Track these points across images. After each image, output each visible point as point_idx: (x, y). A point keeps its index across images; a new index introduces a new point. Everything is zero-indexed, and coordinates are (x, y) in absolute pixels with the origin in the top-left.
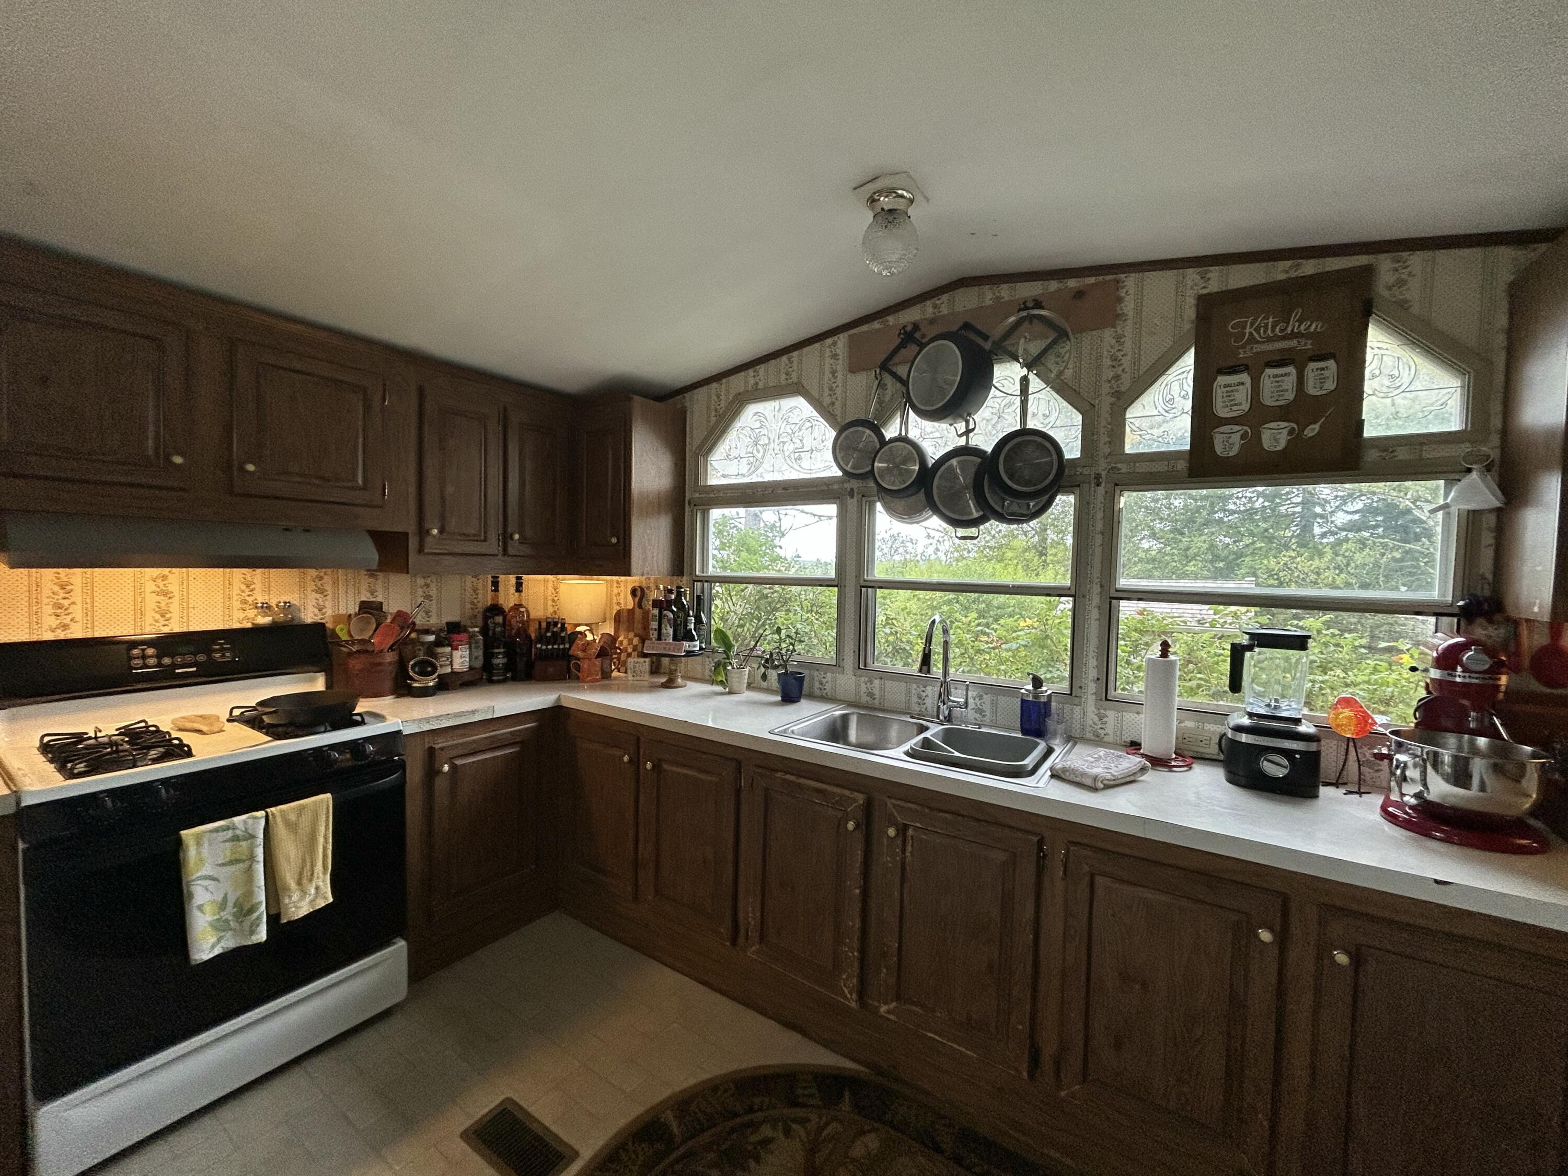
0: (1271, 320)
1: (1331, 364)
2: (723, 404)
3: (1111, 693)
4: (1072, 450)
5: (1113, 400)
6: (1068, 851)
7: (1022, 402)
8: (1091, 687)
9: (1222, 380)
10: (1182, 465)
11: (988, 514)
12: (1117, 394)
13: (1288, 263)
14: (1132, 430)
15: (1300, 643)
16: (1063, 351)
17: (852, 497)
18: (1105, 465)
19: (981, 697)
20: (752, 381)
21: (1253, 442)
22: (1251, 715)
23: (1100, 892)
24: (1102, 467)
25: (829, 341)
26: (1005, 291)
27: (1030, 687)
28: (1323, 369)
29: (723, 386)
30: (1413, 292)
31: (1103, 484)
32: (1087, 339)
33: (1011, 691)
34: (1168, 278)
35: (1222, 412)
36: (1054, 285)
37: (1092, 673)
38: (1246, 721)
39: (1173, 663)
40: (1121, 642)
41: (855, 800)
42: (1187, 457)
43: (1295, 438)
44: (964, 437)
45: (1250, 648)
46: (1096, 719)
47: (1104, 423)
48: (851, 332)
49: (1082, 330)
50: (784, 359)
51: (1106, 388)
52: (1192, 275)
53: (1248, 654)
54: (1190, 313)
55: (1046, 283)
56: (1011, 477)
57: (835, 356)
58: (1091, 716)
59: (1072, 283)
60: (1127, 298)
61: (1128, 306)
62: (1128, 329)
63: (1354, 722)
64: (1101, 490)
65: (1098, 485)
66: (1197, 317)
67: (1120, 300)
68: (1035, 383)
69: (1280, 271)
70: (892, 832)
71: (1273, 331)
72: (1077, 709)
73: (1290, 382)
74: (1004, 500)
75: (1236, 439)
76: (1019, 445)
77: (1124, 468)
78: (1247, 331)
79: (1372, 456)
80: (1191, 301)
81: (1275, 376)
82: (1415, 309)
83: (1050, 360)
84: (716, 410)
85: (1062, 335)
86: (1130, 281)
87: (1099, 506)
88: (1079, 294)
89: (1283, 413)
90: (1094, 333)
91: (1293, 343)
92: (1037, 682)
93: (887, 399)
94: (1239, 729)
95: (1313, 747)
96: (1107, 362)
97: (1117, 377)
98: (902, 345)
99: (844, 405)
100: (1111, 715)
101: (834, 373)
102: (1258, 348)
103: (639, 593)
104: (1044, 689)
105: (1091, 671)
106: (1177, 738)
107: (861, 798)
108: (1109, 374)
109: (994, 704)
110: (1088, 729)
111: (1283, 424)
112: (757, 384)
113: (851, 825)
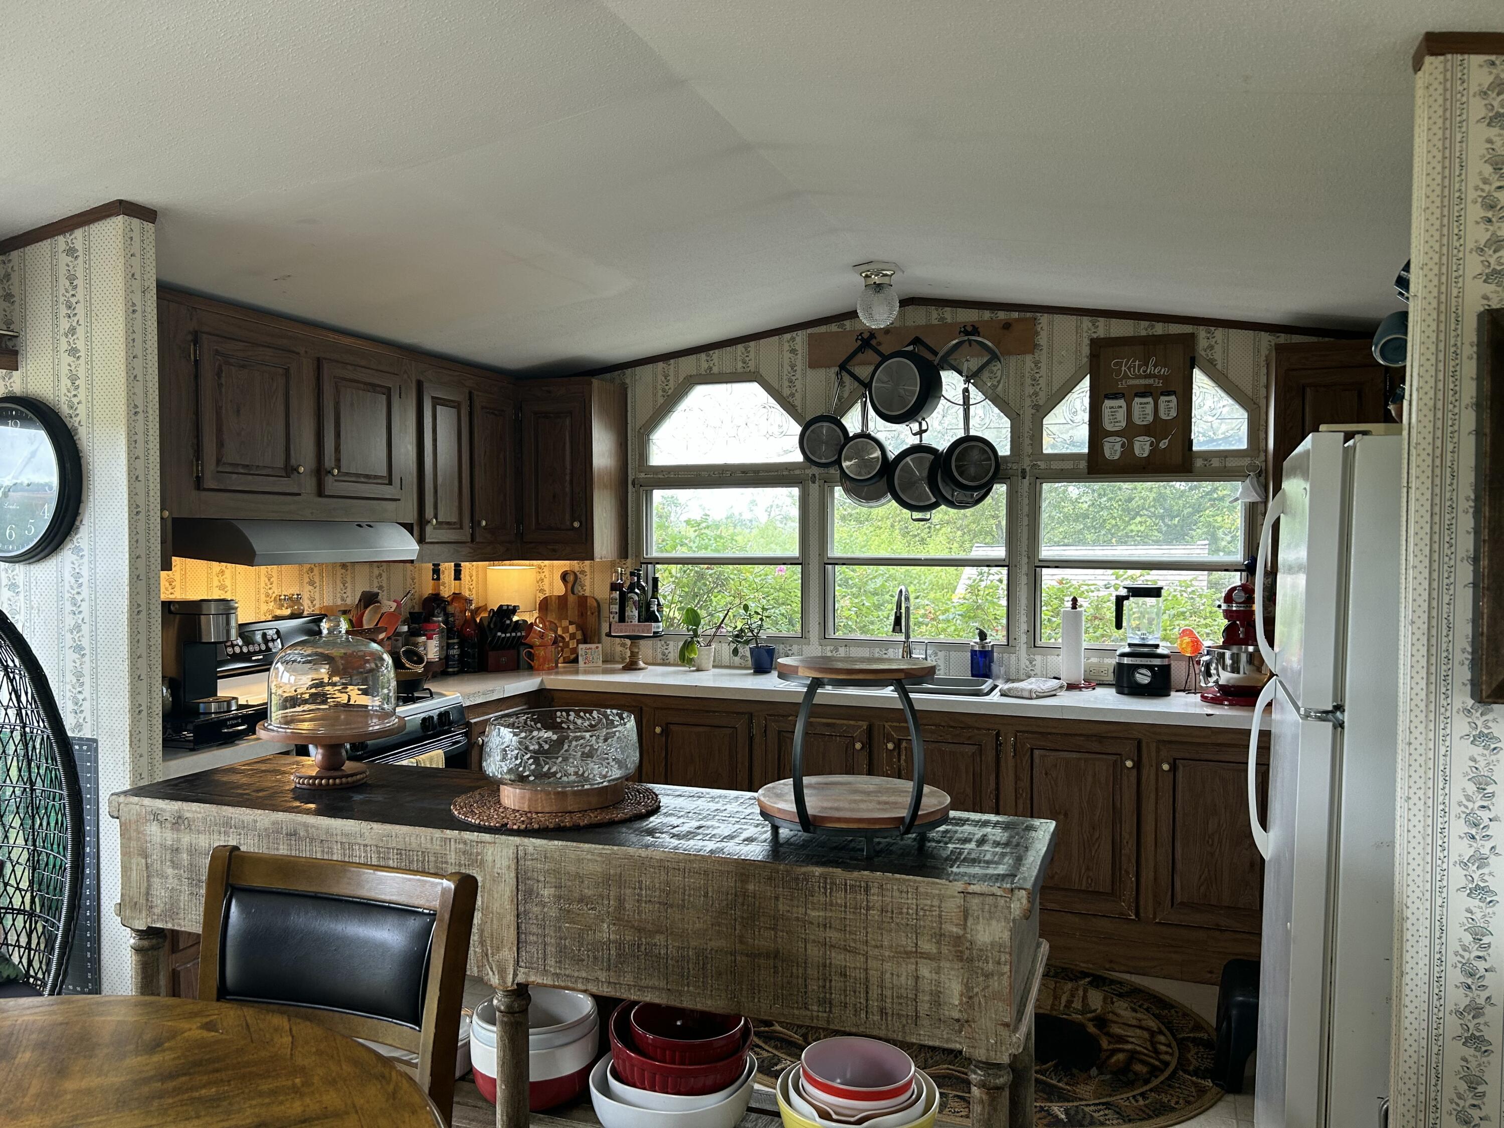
0: (1137, 363)
1: (1173, 398)
2: (672, 384)
3: (1038, 643)
4: (1004, 449)
5: (1034, 411)
6: (1016, 738)
7: (965, 410)
8: (1023, 638)
9: (1108, 403)
10: (1083, 465)
11: (940, 501)
12: (1037, 407)
13: (1147, 323)
14: (1048, 434)
15: (1155, 592)
16: (995, 369)
17: (814, 482)
18: (1029, 463)
19: (936, 654)
20: (705, 365)
21: (1128, 449)
22: (1130, 645)
23: (1037, 760)
24: (1026, 463)
25: (787, 336)
26: (948, 314)
27: (978, 640)
28: (1169, 402)
29: (672, 367)
30: (1218, 355)
31: (1027, 478)
32: (1013, 360)
33: (960, 646)
34: (1071, 321)
35: (1109, 427)
36: (987, 315)
37: (1024, 627)
38: (1127, 650)
39: (1081, 612)
40: (1044, 608)
41: (860, 727)
42: (1086, 458)
43: (1154, 449)
44: (918, 436)
45: (1127, 598)
46: (1028, 663)
47: (1027, 429)
48: (809, 331)
49: (1009, 353)
50: (740, 347)
51: (1028, 402)
52: (1086, 321)
53: (1125, 602)
54: (1086, 350)
55: (981, 312)
56: (961, 474)
57: (793, 351)
58: (1024, 662)
59: (1002, 315)
60: (1042, 332)
61: (1043, 339)
62: (1043, 356)
63: (1191, 644)
64: (1026, 482)
65: (1024, 478)
66: (1091, 354)
67: (1037, 333)
68: (975, 394)
69: (1142, 329)
70: (890, 746)
71: (1139, 371)
72: (1013, 657)
73: (1150, 409)
74: (953, 491)
75: (1118, 447)
76: (966, 449)
77: (1042, 465)
78: (1123, 368)
79: (1199, 463)
80: (1086, 342)
81: (1141, 404)
82: (1219, 367)
83: (985, 375)
84: (664, 391)
85: (994, 357)
86: (1044, 319)
87: (1025, 494)
88: (1007, 326)
89: (1147, 430)
90: (1019, 357)
91: (1151, 381)
92: (983, 636)
93: (846, 395)
94: (1123, 655)
95: (1165, 662)
96: (1028, 381)
97: (1036, 394)
98: (860, 350)
99: (804, 398)
100: (1038, 658)
101: (793, 367)
102: (1131, 382)
103: (571, 578)
104: (987, 641)
105: (1023, 625)
106: (1085, 671)
107: (864, 725)
108: (1029, 390)
109: (947, 660)
110: (1022, 672)
111: (1147, 438)
112: (711, 368)
113: (858, 746)
